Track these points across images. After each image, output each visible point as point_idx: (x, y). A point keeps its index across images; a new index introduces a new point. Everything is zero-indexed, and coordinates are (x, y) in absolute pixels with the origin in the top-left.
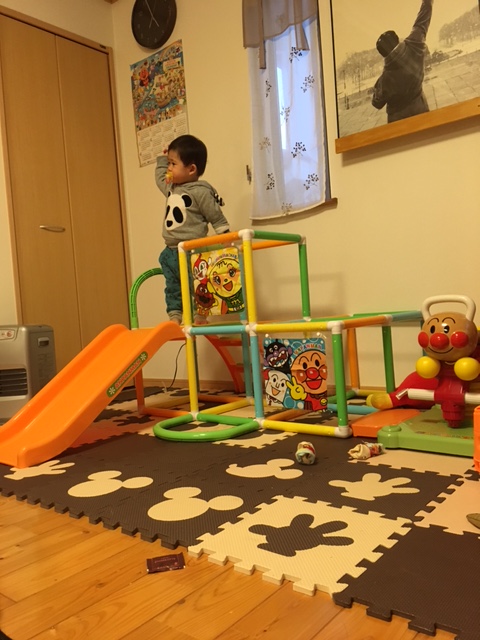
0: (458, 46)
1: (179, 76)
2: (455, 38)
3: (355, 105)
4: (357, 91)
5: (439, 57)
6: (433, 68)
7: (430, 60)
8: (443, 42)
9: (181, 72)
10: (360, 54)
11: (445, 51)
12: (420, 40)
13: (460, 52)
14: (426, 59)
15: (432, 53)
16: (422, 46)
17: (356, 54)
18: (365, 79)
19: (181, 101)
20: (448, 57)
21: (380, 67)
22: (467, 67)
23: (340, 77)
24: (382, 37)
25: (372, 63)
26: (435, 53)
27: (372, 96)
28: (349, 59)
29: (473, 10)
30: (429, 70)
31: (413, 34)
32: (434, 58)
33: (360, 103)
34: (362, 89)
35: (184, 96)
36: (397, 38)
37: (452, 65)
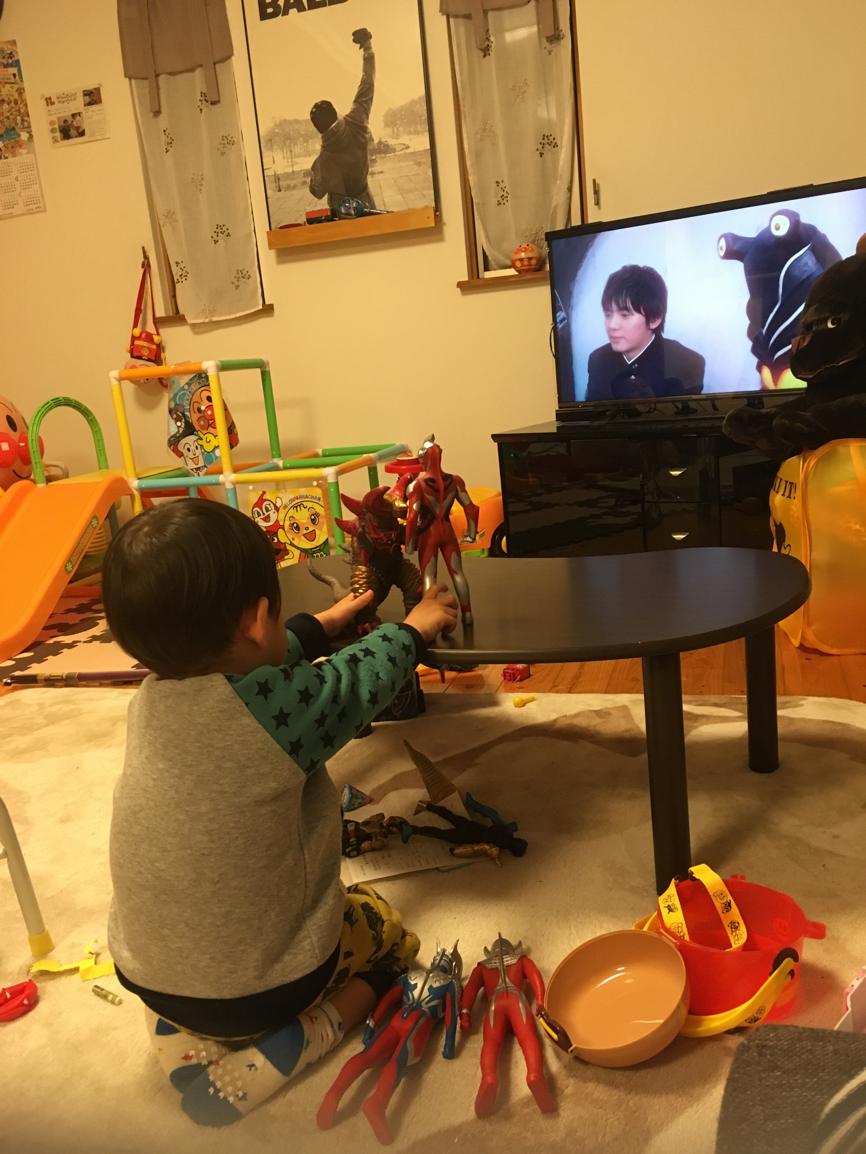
0: (405, 139)
1: (16, 96)
2: (401, 129)
3: (288, 188)
4: (290, 170)
5: (385, 149)
6: (379, 161)
7: (374, 149)
8: (389, 130)
9: (21, 91)
10: (290, 123)
11: (391, 142)
12: (362, 121)
13: (408, 147)
14: (370, 147)
15: (376, 141)
16: (365, 130)
17: (285, 121)
18: (298, 157)
19: (24, 136)
20: (394, 150)
21: (316, 145)
22: (416, 167)
23: (266, 146)
24: (316, 106)
25: (307, 138)
26: (380, 143)
27: (308, 180)
28: (277, 126)
29: (420, 98)
30: (374, 161)
31: (353, 111)
32: (379, 148)
33: (295, 187)
34: (297, 168)
35: (28, 128)
36: (334, 112)
37: (400, 161)
